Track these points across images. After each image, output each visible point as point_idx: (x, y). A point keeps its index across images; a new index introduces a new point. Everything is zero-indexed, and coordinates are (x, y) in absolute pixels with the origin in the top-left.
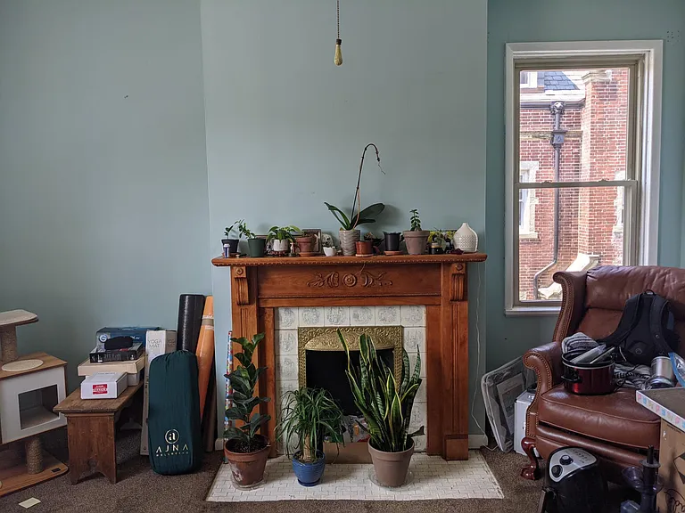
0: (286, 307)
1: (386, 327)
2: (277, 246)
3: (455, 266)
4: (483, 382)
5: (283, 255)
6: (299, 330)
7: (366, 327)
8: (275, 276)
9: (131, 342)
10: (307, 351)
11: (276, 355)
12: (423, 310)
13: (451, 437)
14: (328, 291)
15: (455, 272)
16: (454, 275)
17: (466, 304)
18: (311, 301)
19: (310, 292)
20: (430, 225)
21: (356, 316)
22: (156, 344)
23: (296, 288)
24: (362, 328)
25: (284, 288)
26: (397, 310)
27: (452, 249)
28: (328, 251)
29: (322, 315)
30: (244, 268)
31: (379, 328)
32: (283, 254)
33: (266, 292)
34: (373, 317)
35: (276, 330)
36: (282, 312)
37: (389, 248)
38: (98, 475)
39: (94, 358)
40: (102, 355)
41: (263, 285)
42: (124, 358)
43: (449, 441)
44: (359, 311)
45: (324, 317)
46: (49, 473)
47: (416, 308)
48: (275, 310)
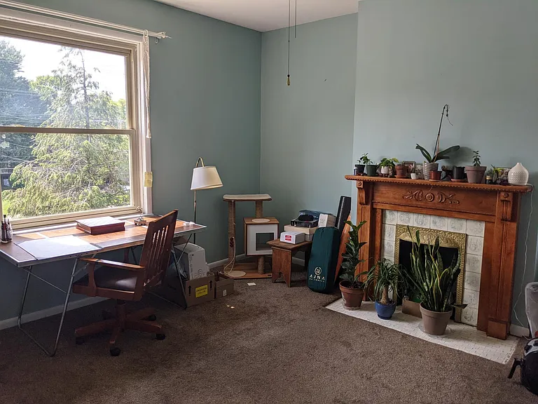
0: (391, 210)
1: (454, 233)
2: (383, 170)
3: (503, 194)
4: (527, 287)
5: (385, 177)
6: (397, 225)
7: (440, 231)
8: (383, 189)
9: (312, 219)
10: (401, 240)
11: (382, 239)
12: (483, 225)
13: (493, 320)
14: (414, 203)
15: (502, 198)
16: (503, 201)
17: (514, 225)
18: (403, 208)
19: (404, 202)
20: (487, 162)
21: (435, 223)
22: (323, 221)
23: (395, 198)
24: (438, 231)
25: (388, 197)
26: (464, 222)
27: (505, 182)
28: (413, 176)
29: (412, 219)
30: (362, 182)
31: (450, 233)
32: (386, 175)
33: (377, 199)
34: (447, 225)
35: (383, 223)
36: (388, 213)
37: (455, 177)
38: (283, 282)
39: (293, 224)
40: (296, 223)
41: (376, 194)
42: (306, 226)
43: (490, 322)
44: (437, 219)
45: (414, 220)
46: (266, 276)
47: (479, 223)
48: (383, 211)
